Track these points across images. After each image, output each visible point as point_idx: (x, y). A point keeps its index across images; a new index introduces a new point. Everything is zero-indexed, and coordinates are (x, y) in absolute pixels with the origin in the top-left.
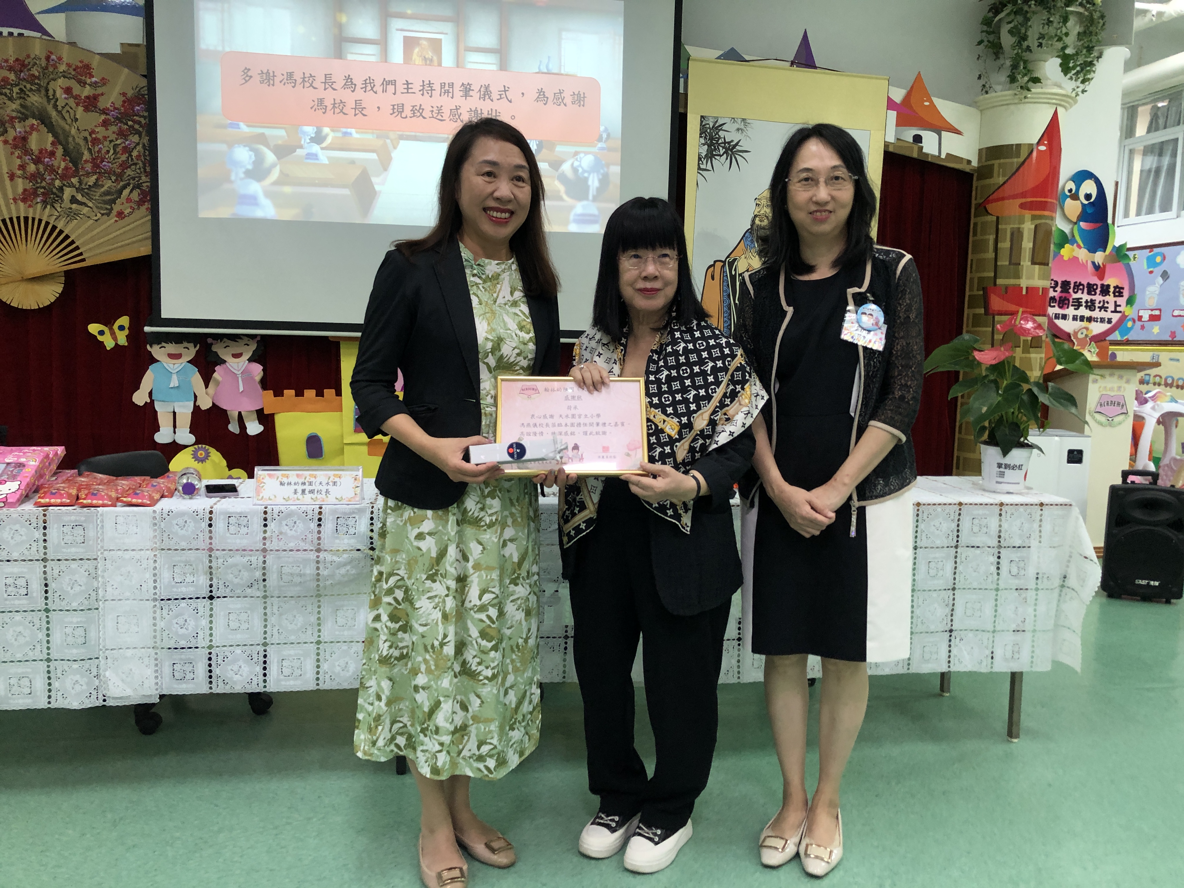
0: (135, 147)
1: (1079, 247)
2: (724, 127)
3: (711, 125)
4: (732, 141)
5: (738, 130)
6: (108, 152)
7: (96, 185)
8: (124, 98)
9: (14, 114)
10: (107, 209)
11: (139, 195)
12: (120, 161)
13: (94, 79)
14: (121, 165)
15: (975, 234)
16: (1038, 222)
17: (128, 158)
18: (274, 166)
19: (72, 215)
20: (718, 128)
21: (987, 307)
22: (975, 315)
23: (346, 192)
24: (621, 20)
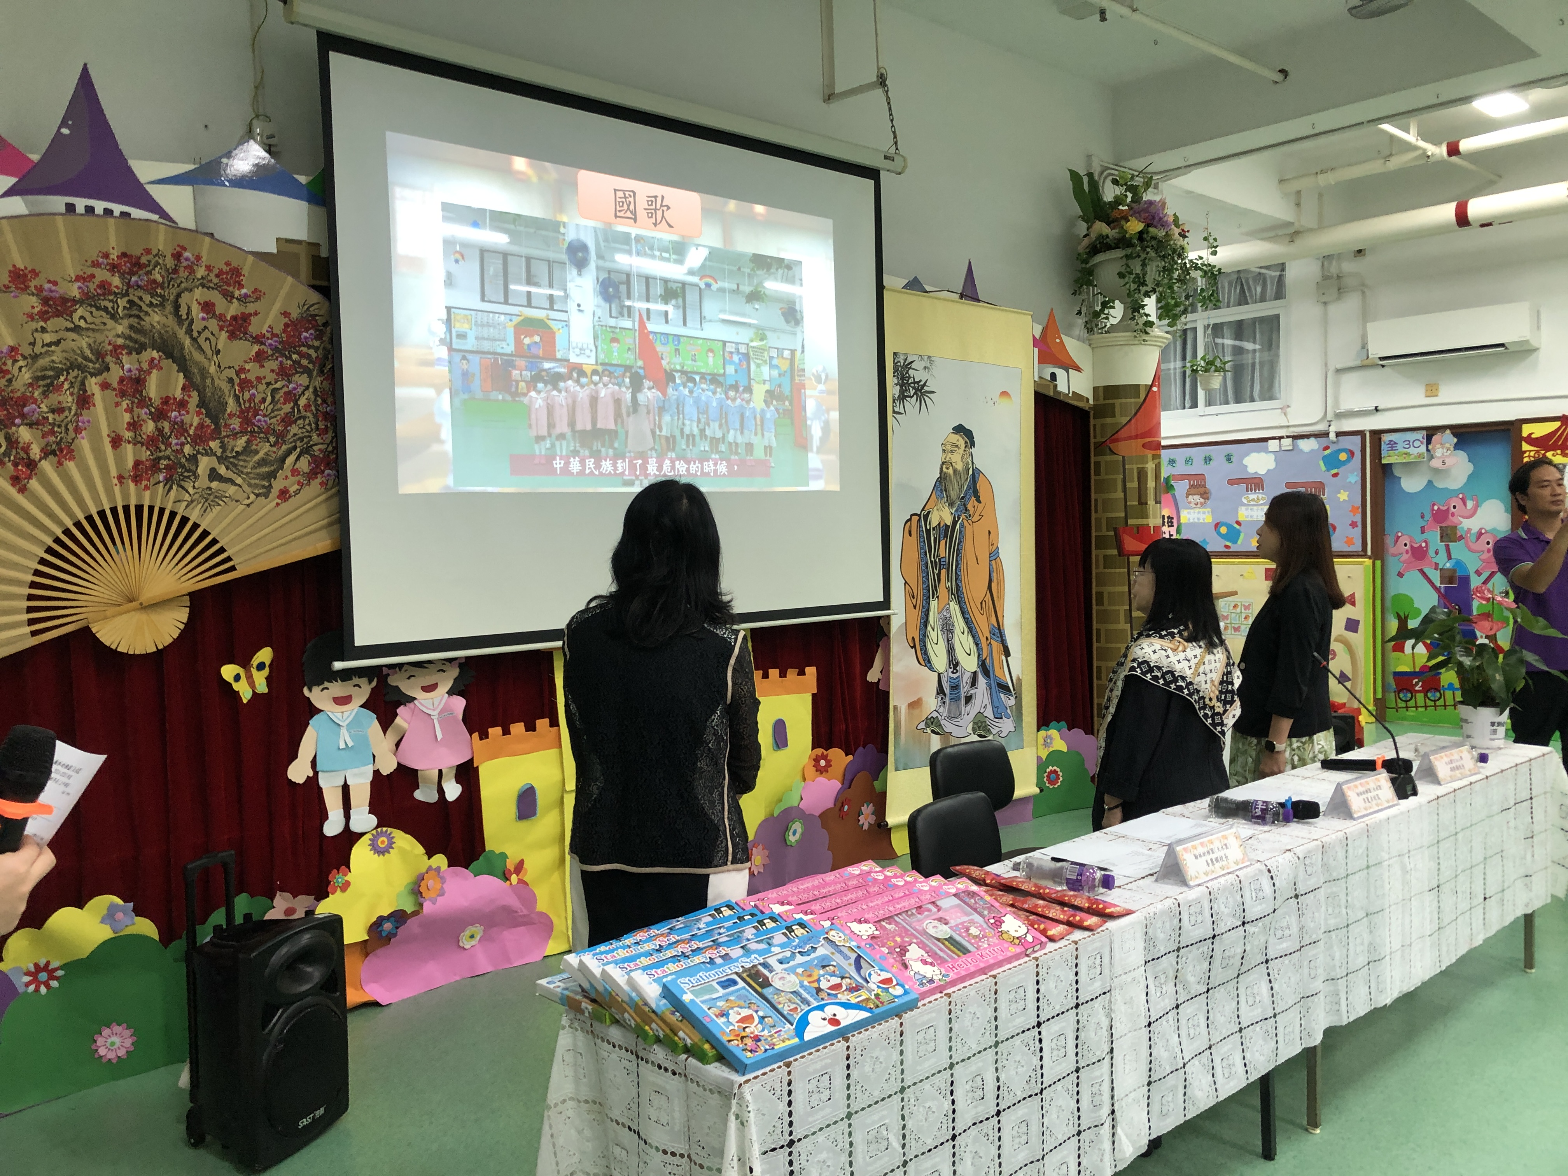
0: (303, 393)
2: (913, 366)
3: (902, 363)
4: (920, 381)
5: (925, 368)
6: (264, 400)
7: (247, 450)
8: (286, 320)
9: (120, 341)
10: (264, 487)
11: (310, 464)
13: (244, 291)
14: (283, 420)
17: (293, 408)
19: (210, 499)
20: (907, 366)
21: (1119, 545)
22: (1105, 557)
24: (831, 243)
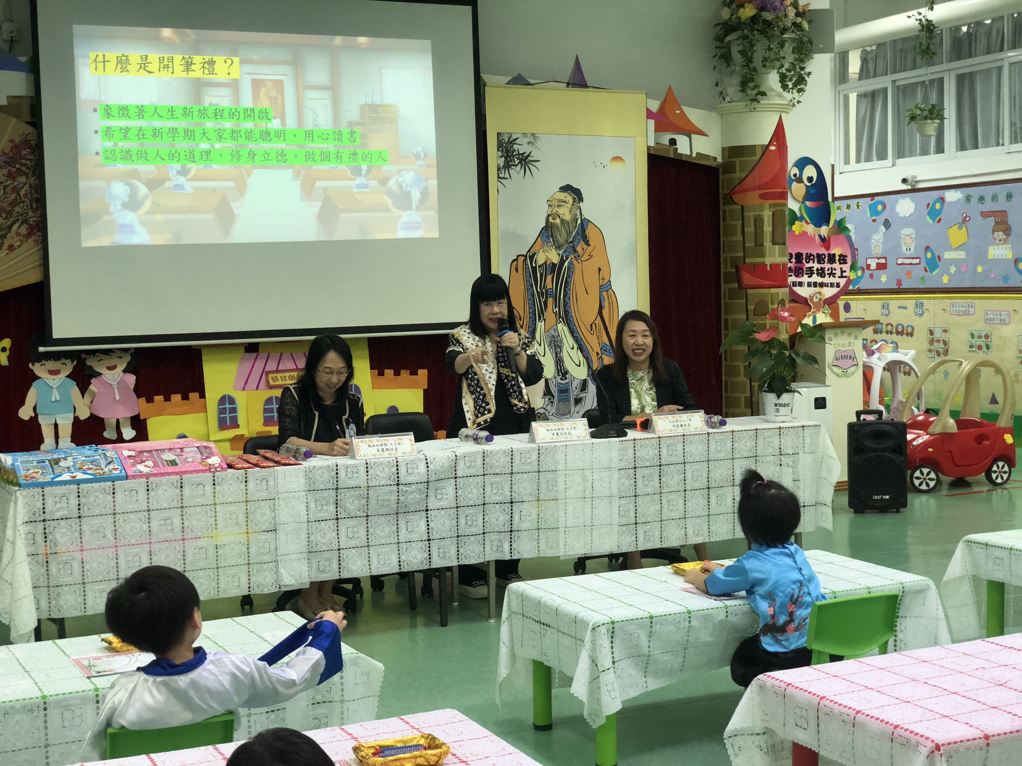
0: (22, 187)
1: (807, 223)
2: (517, 142)
3: (506, 140)
4: (525, 153)
5: (529, 143)
8: (12, 145)
11: (27, 229)
12: (10, 200)
14: (11, 204)
15: (725, 220)
16: (774, 209)
17: (17, 197)
18: (146, 197)
20: (512, 142)
21: (739, 280)
22: (730, 290)
23: (210, 216)
24: (429, 57)
